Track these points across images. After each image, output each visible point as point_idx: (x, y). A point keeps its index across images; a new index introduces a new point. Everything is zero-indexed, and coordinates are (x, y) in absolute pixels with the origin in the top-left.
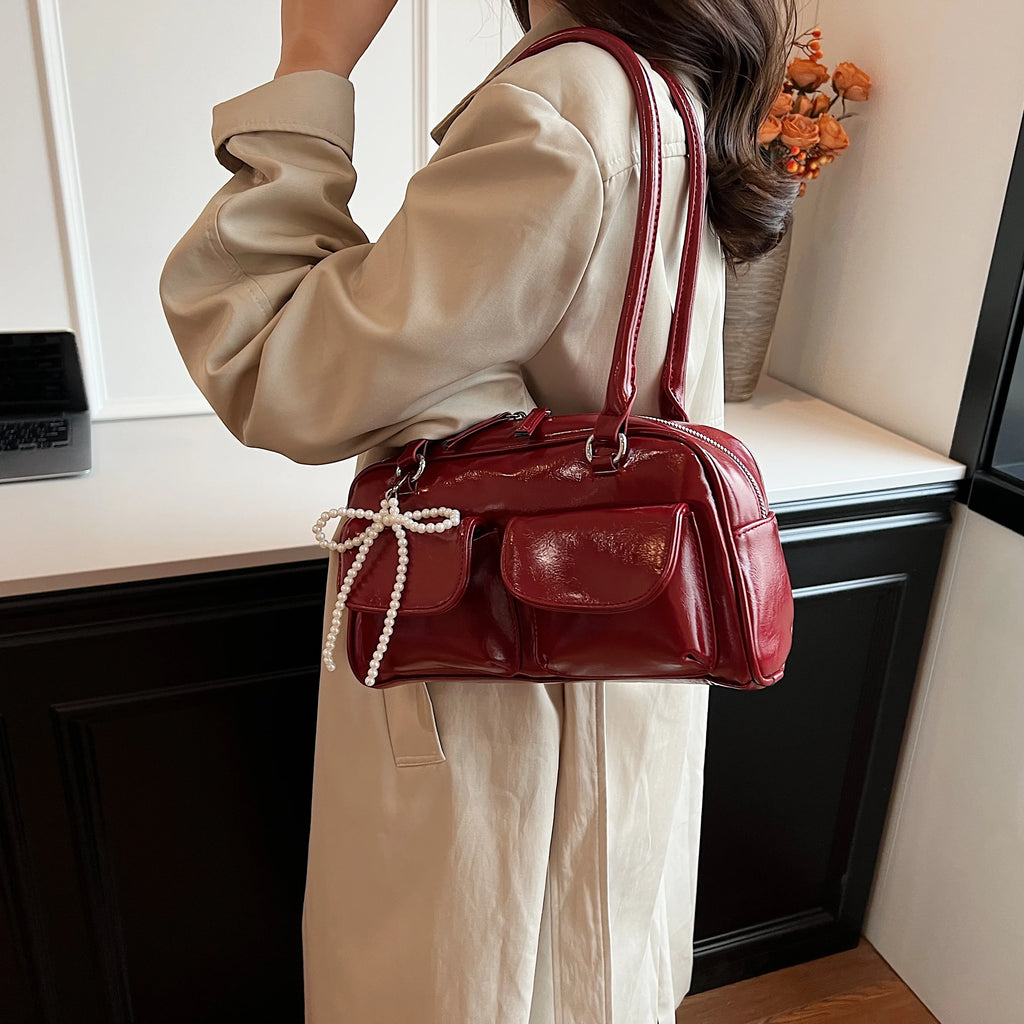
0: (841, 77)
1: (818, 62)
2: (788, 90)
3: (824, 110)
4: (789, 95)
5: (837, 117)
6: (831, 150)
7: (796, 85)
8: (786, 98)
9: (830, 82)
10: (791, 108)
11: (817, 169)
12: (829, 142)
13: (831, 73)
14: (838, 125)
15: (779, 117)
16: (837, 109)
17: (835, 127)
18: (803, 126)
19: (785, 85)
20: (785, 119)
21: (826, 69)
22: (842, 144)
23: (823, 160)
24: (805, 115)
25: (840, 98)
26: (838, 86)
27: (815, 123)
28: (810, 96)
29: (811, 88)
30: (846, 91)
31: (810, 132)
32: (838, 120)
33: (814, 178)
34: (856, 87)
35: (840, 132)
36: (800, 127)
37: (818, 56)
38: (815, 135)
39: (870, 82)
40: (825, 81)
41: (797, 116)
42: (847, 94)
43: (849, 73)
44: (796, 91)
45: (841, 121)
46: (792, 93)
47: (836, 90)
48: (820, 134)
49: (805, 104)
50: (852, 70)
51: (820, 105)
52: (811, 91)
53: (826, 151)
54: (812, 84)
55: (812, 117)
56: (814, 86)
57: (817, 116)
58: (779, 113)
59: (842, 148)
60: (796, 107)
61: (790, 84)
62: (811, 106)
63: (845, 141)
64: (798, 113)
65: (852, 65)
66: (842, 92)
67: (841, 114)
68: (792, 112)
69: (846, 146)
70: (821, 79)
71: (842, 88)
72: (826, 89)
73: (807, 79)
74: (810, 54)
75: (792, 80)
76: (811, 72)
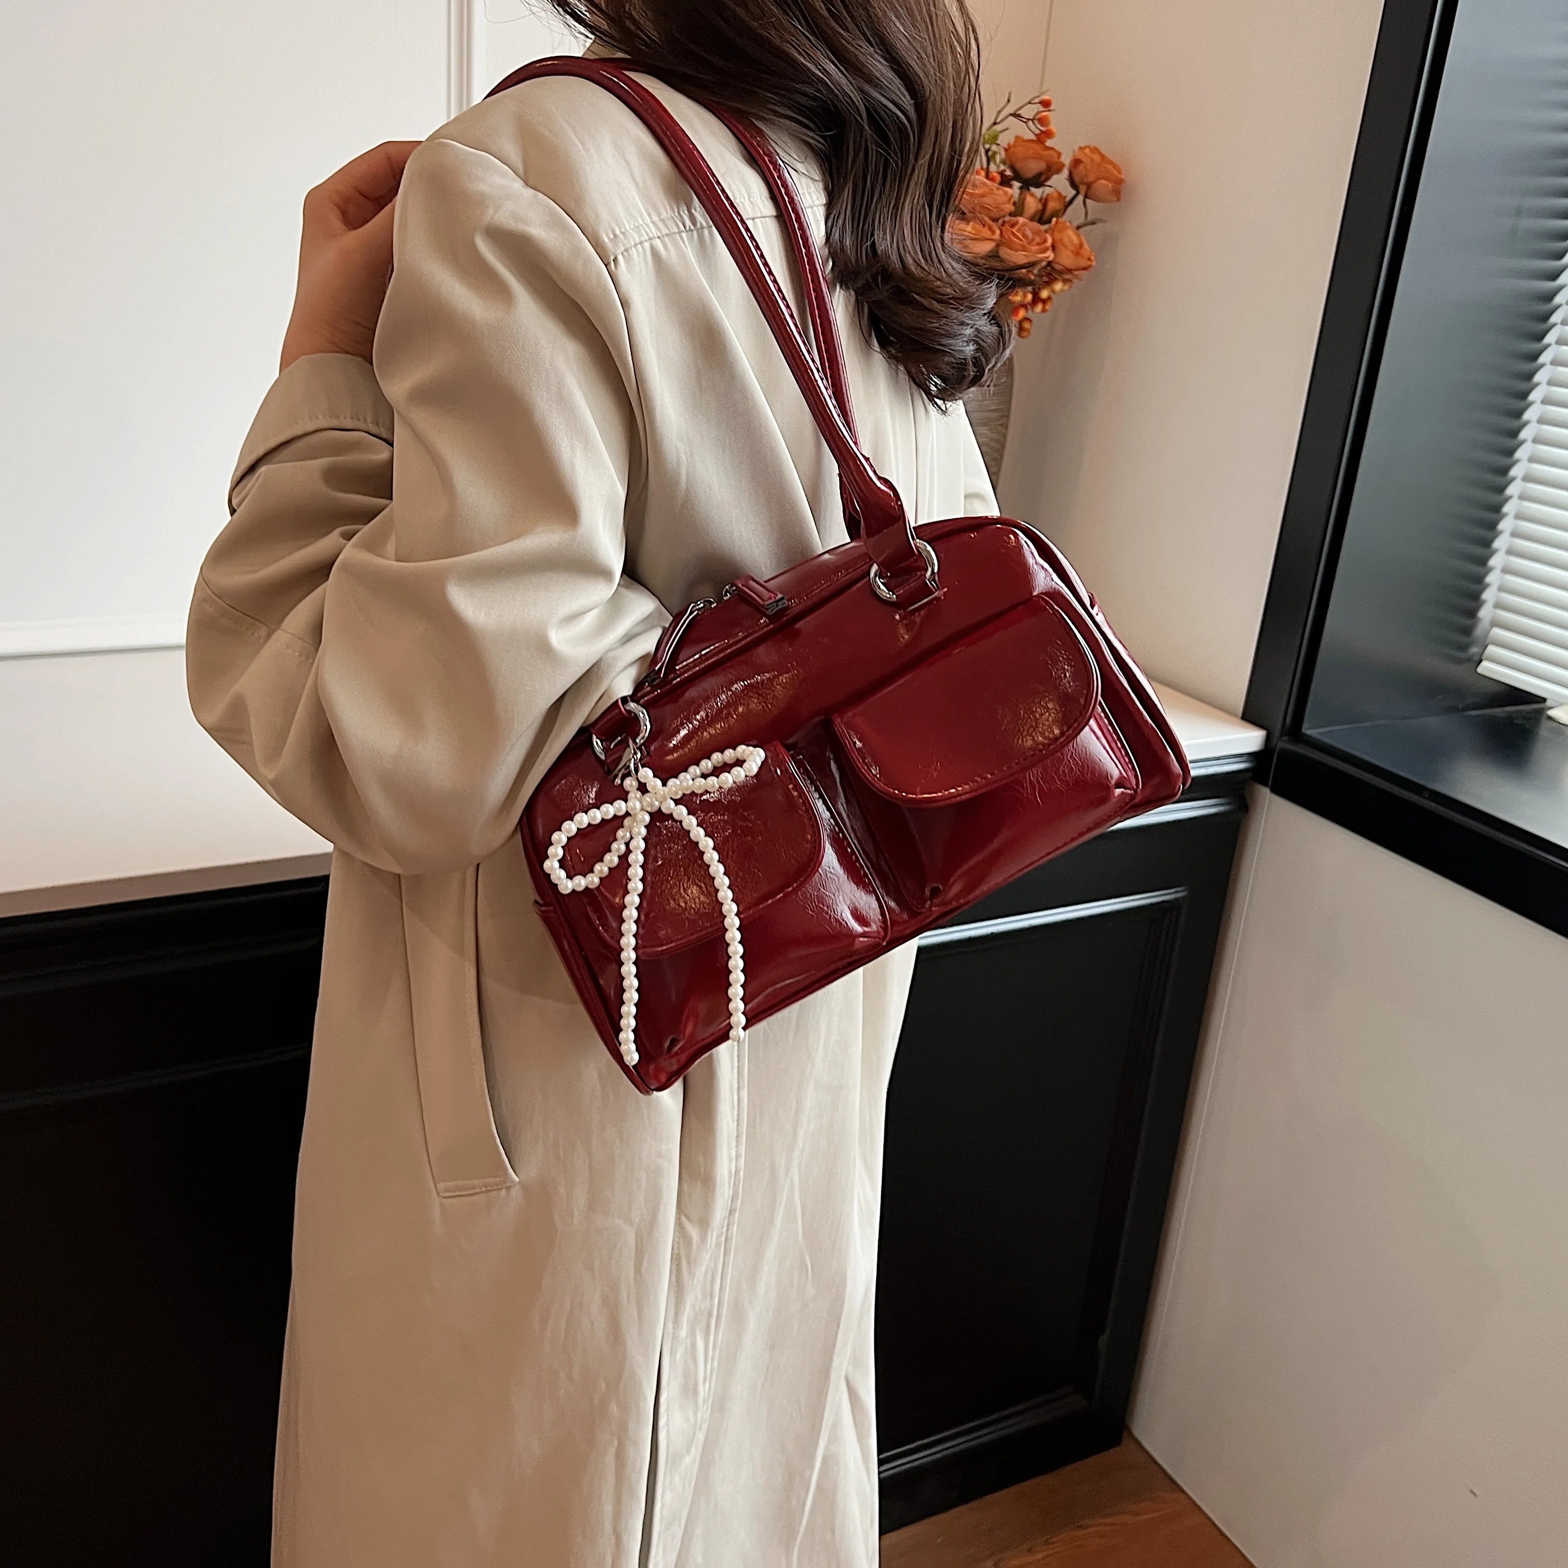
0: (1081, 167)
1: (1049, 143)
2: (1005, 182)
3: (1058, 214)
4: (1008, 189)
5: (1076, 224)
6: (1070, 271)
7: (1017, 176)
8: (1006, 193)
9: (1065, 173)
10: (1012, 208)
11: (1049, 298)
12: (1066, 259)
13: (1066, 159)
14: (1078, 236)
15: (995, 220)
16: (1076, 213)
17: (1075, 240)
18: (1030, 234)
19: (1002, 174)
20: (1004, 223)
21: (1059, 154)
22: (1084, 263)
23: (1058, 286)
24: (1032, 219)
25: (1080, 198)
26: (1077, 179)
27: (1046, 232)
28: (1038, 192)
29: (1038, 181)
30: (1089, 186)
31: (1038, 244)
32: (1078, 228)
33: (1044, 311)
34: (1103, 181)
35: (1081, 245)
36: (1024, 235)
37: (1048, 134)
38: (1044, 251)
39: (1122, 176)
40: (1059, 170)
41: (1021, 220)
42: (1090, 193)
43: (1092, 160)
44: (1017, 185)
45: (1082, 230)
46: (1010, 186)
47: (1073, 185)
48: (1053, 247)
49: (1032, 205)
50: (1096, 157)
51: (1052, 205)
52: (1039, 185)
53: (1060, 273)
54: (1040, 175)
55: (1041, 221)
56: (1043, 178)
57: (1050, 222)
58: (995, 214)
59: (1085, 269)
60: (1019, 208)
61: (1008, 173)
62: (1040, 207)
63: (1089, 259)
64: (1021, 215)
65: (1095, 150)
66: (1083, 189)
67: (1081, 220)
68: (1011, 214)
69: (1090, 266)
70: (1052, 168)
71: (1083, 183)
72: (1059, 183)
73: (1032, 167)
74: (1038, 132)
75: (1013, 168)
76: (1039, 157)
